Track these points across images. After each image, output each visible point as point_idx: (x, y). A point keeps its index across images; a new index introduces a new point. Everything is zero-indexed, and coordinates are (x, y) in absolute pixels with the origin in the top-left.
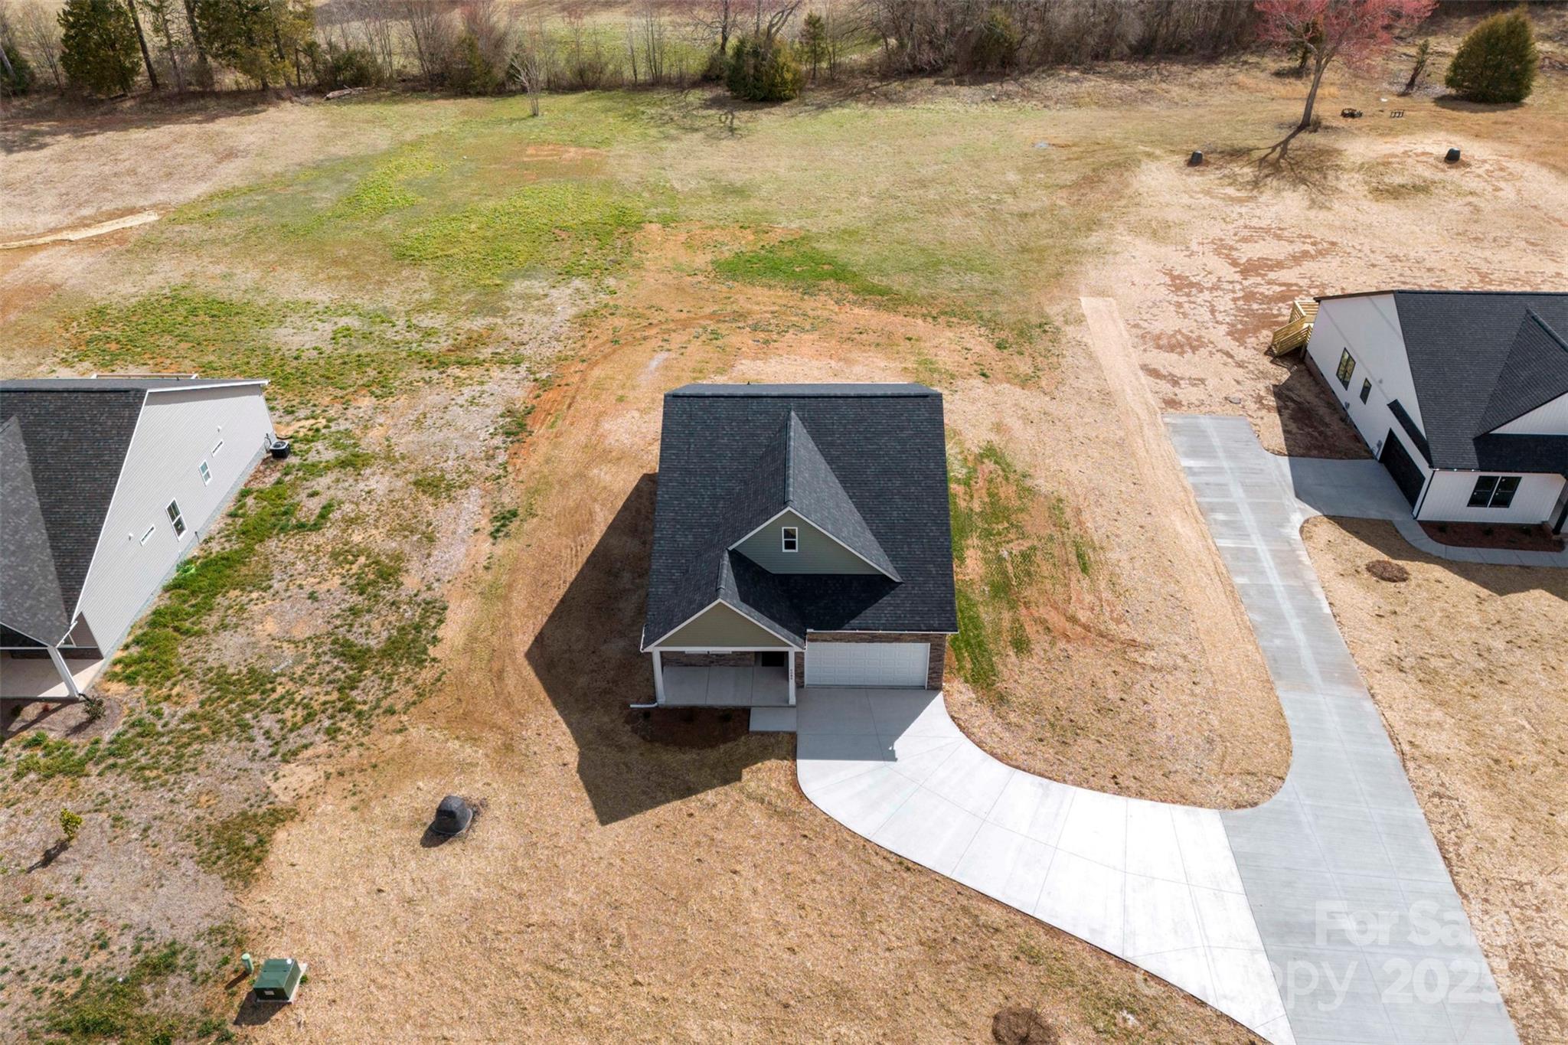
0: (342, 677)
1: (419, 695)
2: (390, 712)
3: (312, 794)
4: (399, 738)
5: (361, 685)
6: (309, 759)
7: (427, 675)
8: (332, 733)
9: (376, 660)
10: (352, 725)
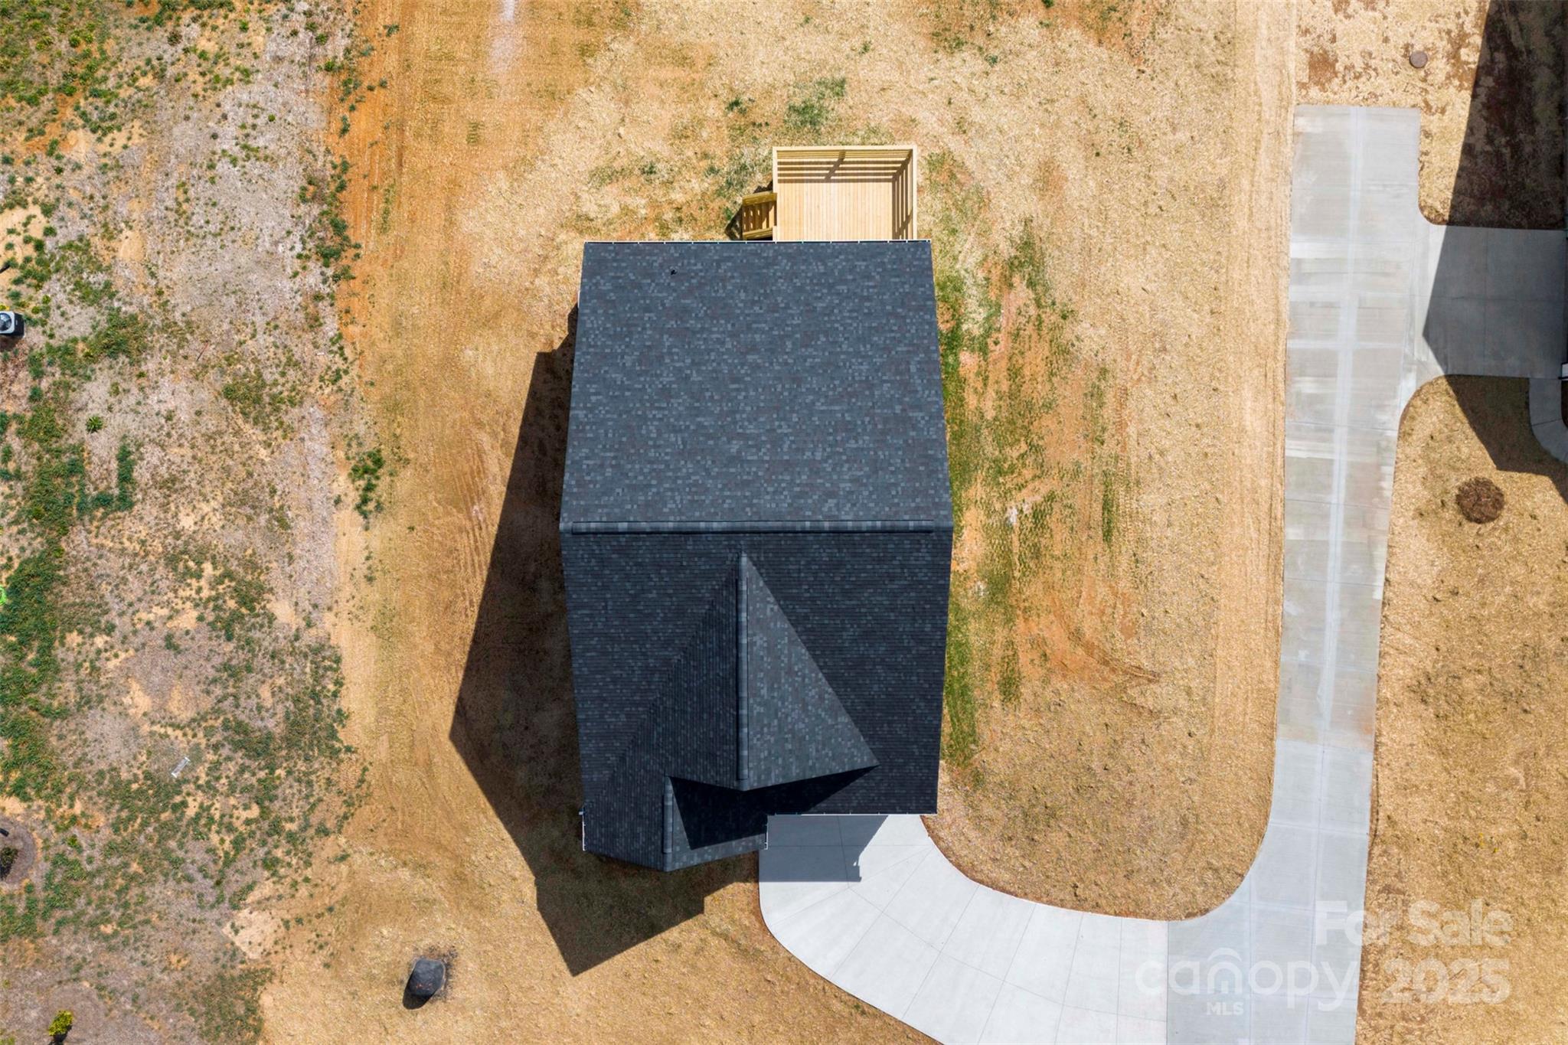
0: (254, 780)
1: (349, 805)
2: (323, 832)
3: (278, 948)
4: (344, 868)
5: (279, 792)
6: (259, 902)
7: (349, 773)
8: (270, 864)
9: (284, 753)
10: (288, 853)
